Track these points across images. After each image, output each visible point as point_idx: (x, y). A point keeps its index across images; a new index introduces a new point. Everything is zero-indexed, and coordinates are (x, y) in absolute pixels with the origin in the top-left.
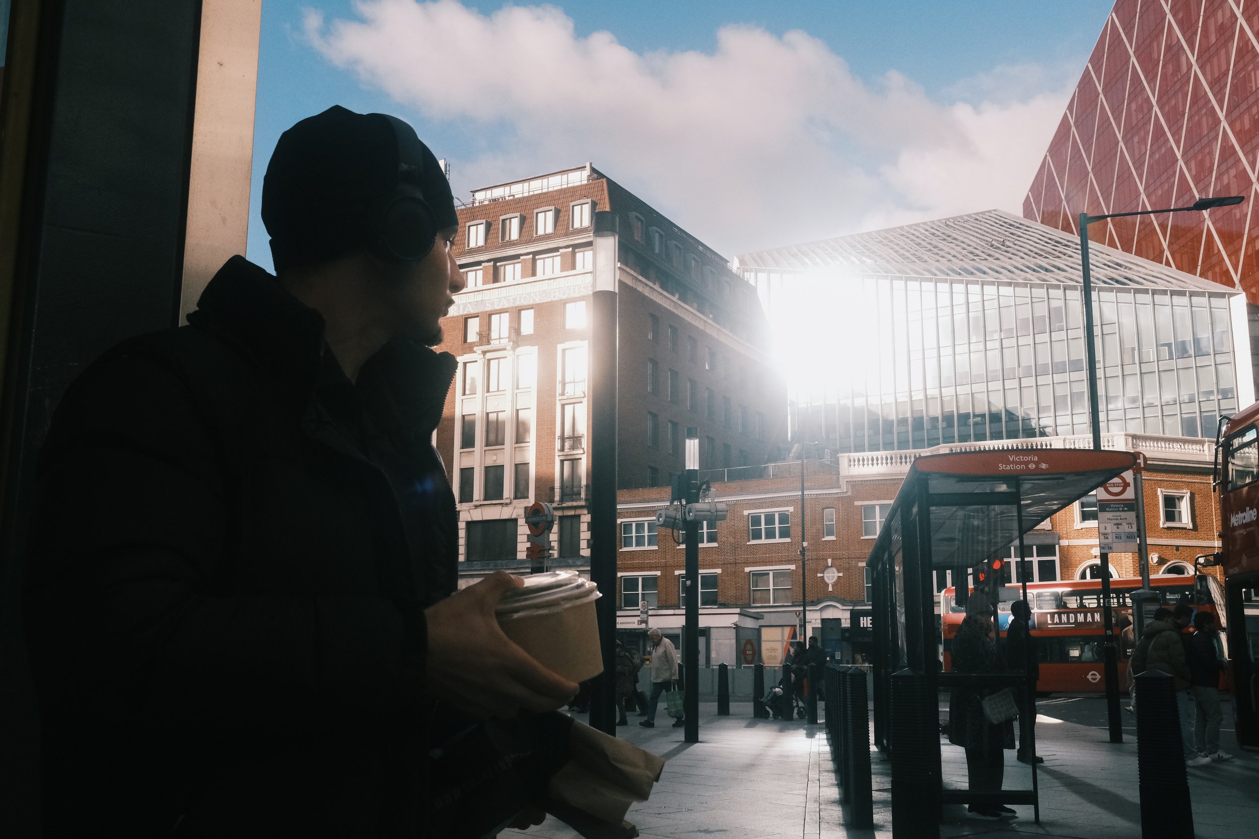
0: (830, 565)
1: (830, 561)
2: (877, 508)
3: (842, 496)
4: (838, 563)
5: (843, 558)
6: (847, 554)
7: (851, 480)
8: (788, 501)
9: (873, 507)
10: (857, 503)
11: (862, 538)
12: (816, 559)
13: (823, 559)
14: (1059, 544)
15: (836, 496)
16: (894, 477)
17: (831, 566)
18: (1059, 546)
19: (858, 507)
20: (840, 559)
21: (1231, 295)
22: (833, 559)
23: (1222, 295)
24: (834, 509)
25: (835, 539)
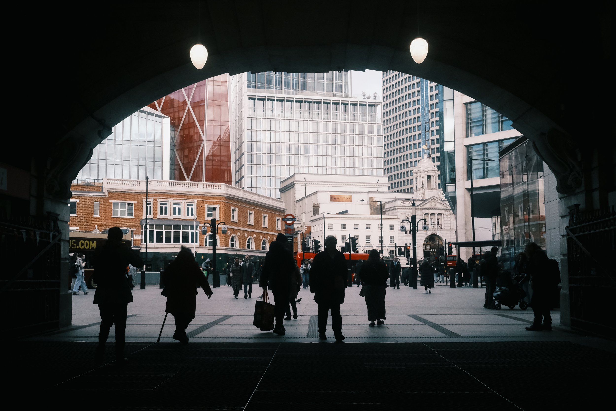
1: (96, 226)
2: (119, 204)
3: (104, 197)
4: (99, 227)
5: (103, 225)
6: (105, 224)
7: (109, 190)
8: (76, 197)
9: (117, 204)
11: (112, 217)
12: (90, 225)
13: (93, 225)
14: (199, 225)
15: (101, 197)
17: (97, 229)
19: (111, 202)
20: (101, 226)
21: (164, 117)
22: (98, 225)
23: (160, 117)
24: (99, 203)
25: (100, 216)
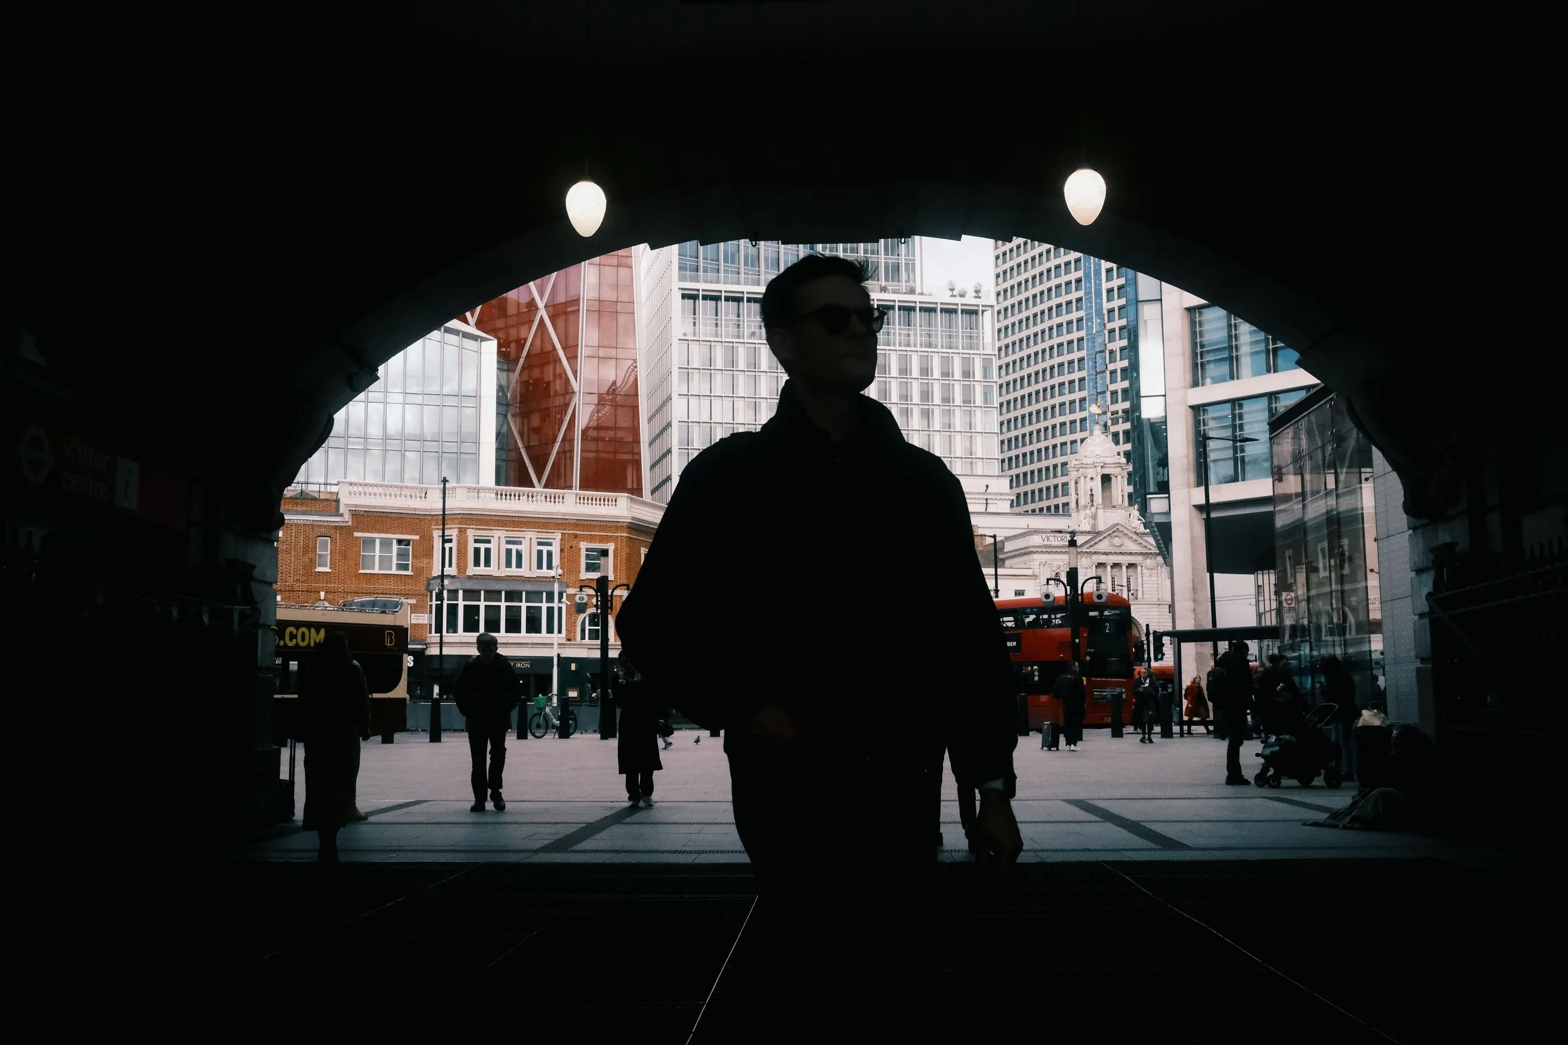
0: (322, 598)
1: (322, 594)
2: (378, 542)
3: (341, 524)
4: (330, 596)
5: (338, 592)
6: (342, 588)
7: (354, 509)
8: (286, 525)
9: (373, 540)
10: (356, 534)
11: (360, 572)
12: (307, 591)
13: (315, 591)
14: (566, 592)
15: (334, 524)
16: (401, 512)
17: (324, 600)
18: (567, 594)
19: (357, 538)
20: (335, 592)
21: (483, 339)
22: (326, 592)
23: (475, 338)
24: (329, 539)
25: (330, 571)
